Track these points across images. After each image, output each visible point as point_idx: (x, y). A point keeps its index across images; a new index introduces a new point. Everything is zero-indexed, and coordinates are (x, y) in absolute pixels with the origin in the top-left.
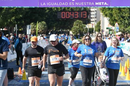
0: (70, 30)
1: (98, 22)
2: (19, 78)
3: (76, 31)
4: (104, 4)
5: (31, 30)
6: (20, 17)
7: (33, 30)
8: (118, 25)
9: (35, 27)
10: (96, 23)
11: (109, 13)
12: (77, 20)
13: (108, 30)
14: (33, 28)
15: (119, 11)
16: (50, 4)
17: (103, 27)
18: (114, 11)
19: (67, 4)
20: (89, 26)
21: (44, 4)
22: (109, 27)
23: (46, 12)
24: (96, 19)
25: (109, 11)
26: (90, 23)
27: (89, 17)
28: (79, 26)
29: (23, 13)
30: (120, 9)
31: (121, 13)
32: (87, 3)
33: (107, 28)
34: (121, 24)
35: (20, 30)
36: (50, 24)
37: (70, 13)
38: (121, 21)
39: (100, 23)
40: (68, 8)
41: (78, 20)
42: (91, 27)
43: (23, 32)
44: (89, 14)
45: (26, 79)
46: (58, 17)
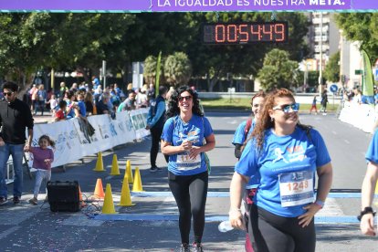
0: (255, 75)
1: (333, 53)
3: (272, 81)
4: (332, 2)
5: (148, 77)
6: (116, 40)
10: (327, 58)
11: (360, 28)
12: (273, 48)
13: (359, 77)
14: (153, 71)
16: (182, 3)
17: (347, 68)
18: (372, 25)
20: (306, 66)
21: (167, 2)
23: (188, 27)
24: (325, 47)
25: (360, 25)
26: (312, 57)
27: (306, 40)
28: (280, 65)
29: (119, 28)
33: (358, 72)
35: (119, 76)
36: (198, 59)
37: (238, 27)
39: (337, 58)
40: (250, 16)
41: (276, 50)
42: (314, 69)
43: (124, 81)
44: (308, 33)
45: (113, 211)
46: (205, 40)
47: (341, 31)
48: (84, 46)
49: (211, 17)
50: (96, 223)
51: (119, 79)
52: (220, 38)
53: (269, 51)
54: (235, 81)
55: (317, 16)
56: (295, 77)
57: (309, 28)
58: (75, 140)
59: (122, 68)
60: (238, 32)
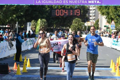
0: (70, 27)
1: (97, 20)
2: (14, 73)
3: (75, 29)
4: (96, 2)
5: (33, 27)
6: (21, 14)
7: (34, 27)
8: (114, 23)
9: (36, 24)
10: (94, 21)
13: (106, 28)
14: (34, 25)
15: (115, 10)
16: (44, 2)
17: (101, 25)
18: (110, 10)
19: (61, 2)
20: (87, 24)
21: (39, 2)
22: (107, 25)
23: (46, 10)
24: (94, 18)
25: (106, 10)
26: (89, 21)
27: (87, 15)
28: (78, 24)
29: (23, 10)
30: (116, 8)
31: (117, 12)
32: (80, 2)
33: (105, 26)
34: (117, 22)
35: (22, 27)
36: (50, 21)
38: (117, 19)
39: (98, 21)
40: (68, 6)
41: (77, 18)
42: (90, 25)
43: (24, 29)
44: (88, 13)
45: (20, 74)
46: (53, 15)
47: (99, 12)
48: (10, 16)
49: (54, 7)
50: (14, 78)
51: (22, 28)
52: (58, 14)
53: (75, 19)
54: (63, 29)
55: (91, 7)
56: (83, 28)
57: (88, 11)
58: (7, 49)
59: (23, 24)
60: (64, 12)
